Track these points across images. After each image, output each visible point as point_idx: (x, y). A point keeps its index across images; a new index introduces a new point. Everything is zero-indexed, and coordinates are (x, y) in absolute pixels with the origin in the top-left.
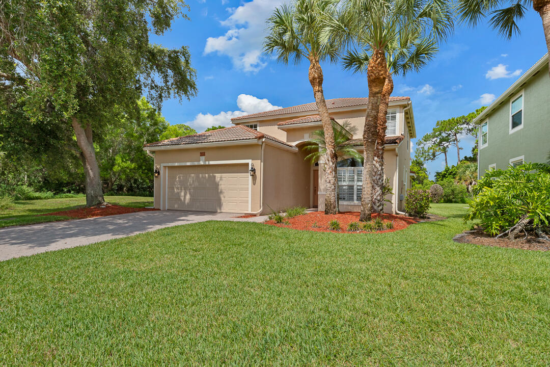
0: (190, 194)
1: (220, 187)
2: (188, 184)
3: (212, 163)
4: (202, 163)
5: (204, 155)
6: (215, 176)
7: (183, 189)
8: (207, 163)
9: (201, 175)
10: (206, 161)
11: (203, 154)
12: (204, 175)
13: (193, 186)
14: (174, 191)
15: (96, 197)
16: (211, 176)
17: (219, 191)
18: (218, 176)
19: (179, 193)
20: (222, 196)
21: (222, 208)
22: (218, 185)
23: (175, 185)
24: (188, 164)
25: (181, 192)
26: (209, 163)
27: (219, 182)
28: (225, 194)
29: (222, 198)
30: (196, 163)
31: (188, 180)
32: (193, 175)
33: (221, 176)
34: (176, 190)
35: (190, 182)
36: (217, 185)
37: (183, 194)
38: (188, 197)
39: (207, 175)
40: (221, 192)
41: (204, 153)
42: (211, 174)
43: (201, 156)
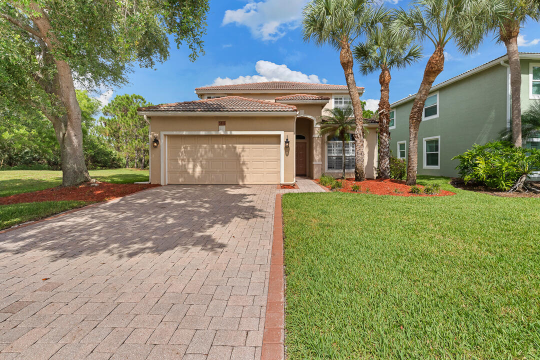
0: (201, 166)
1: (242, 158)
2: (199, 155)
3: (234, 133)
4: (221, 132)
5: (225, 125)
6: (236, 147)
7: (191, 160)
8: (229, 133)
9: (216, 146)
10: (226, 130)
11: (222, 123)
12: (220, 146)
13: (205, 157)
14: (178, 163)
15: (81, 172)
16: (230, 147)
17: (241, 162)
18: (239, 147)
19: (185, 165)
20: (244, 168)
21: (245, 180)
22: (240, 156)
23: (179, 156)
24: (202, 133)
25: (188, 164)
26: (231, 133)
27: (240, 154)
28: (248, 166)
29: (246, 170)
30: (214, 133)
31: (199, 151)
32: (205, 145)
33: (243, 147)
34: (180, 162)
35: (201, 154)
36: (238, 156)
37: (191, 166)
38: (198, 169)
39: (224, 146)
40: (244, 164)
41: (225, 122)
42: (230, 145)
43: (219, 125)
